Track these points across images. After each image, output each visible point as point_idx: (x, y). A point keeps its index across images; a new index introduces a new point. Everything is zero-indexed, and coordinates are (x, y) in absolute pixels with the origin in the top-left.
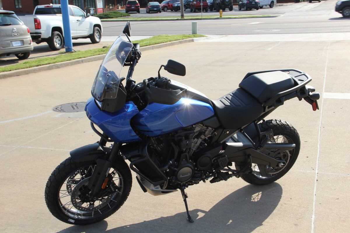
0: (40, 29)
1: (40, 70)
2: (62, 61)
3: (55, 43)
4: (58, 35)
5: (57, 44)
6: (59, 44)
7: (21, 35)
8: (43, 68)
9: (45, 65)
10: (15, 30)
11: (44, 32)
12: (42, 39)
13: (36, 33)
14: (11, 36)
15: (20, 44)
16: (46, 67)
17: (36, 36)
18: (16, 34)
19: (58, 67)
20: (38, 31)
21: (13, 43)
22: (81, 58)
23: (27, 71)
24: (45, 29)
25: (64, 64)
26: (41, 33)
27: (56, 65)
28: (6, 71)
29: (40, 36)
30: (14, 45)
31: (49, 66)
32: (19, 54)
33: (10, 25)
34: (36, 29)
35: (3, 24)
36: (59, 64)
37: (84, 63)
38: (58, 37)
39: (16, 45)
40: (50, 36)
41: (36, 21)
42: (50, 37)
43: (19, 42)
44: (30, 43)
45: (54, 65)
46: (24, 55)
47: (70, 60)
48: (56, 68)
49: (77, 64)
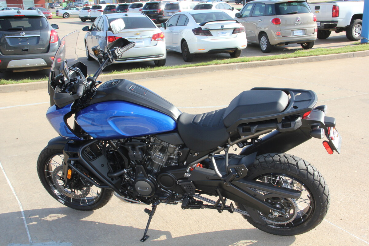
0: (338, 17)
1: (296, 62)
2: (328, 54)
3: (354, 33)
4: (360, 23)
5: (356, 34)
6: (359, 34)
7: (304, 24)
8: (300, 59)
9: (305, 56)
10: (299, 19)
11: (342, 20)
12: (337, 27)
13: (332, 21)
14: (294, 25)
15: (302, 34)
16: (304, 59)
17: (331, 24)
18: (299, 23)
19: (319, 60)
20: (335, 19)
21: (294, 32)
22: (354, 51)
23: (281, 61)
24: (344, 17)
25: (328, 57)
26: (337, 22)
27: (318, 57)
28: (260, 60)
29: (336, 25)
30: (295, 34)
31: (308, 58)
32: (304, 43)
33: (296, 13)
34: (333, 17)
35: (288, 13)
36: (320, 57)
37: (355, 57)
38: (359, 26)
39: (298, 34)
40: (349, 24)
41: (334, 7)
42: (348, 26)
43: (302, 31)
44: (313, 32)
45: (314, 57)
46: (307, 45)
47: (339, 53)
48: (317, 61)
49: (345, 58)
